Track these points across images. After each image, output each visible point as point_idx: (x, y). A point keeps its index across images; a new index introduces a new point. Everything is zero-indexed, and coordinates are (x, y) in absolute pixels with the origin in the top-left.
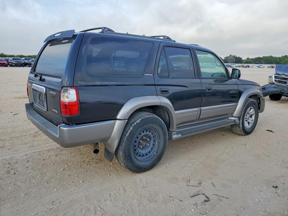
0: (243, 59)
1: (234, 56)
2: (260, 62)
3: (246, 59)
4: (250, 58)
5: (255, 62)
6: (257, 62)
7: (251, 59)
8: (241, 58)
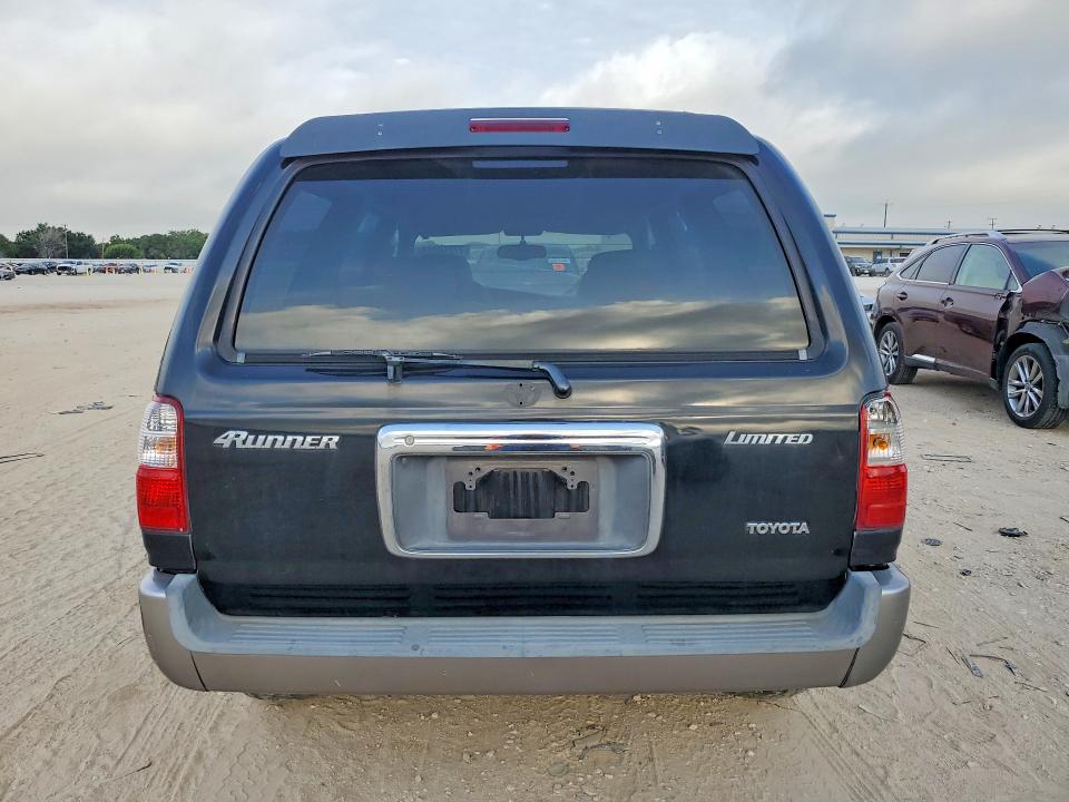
0: (98, 241)
1: (60, 229)
2: (164, 251)
3: (108, 241)
4: (124, 237)
5: (147, 250)
6: (153, 252)
7: (128, 241)
8: (90, 237)
